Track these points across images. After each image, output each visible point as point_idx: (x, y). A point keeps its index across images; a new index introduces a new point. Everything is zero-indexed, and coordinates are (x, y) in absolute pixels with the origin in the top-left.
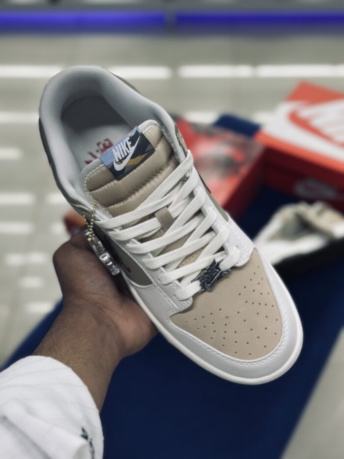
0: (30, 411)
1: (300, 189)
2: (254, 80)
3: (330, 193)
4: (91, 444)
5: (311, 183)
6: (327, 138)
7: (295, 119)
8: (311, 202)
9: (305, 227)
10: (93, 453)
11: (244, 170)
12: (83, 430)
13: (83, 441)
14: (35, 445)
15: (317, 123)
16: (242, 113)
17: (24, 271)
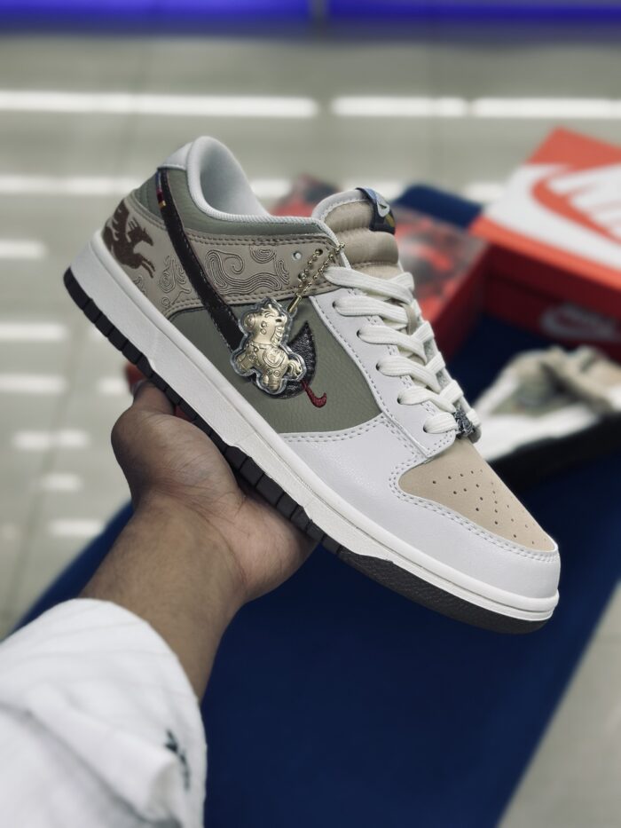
0: (74, 702)
1: (550, 323)
2: (469, 122)
3: (605, 331)
4: (183, 759)
5: (571, 313)
6: (601, 231)
7: (543, 195)
8: (570, 346)
9: (559, 391)
10: (187, 775)
11: (451, 287)
12: (170, 735)
13: (168, 757)
14: (83, 764)
15: (582, 203)
16: (445, 182)
17: (50, 461)
